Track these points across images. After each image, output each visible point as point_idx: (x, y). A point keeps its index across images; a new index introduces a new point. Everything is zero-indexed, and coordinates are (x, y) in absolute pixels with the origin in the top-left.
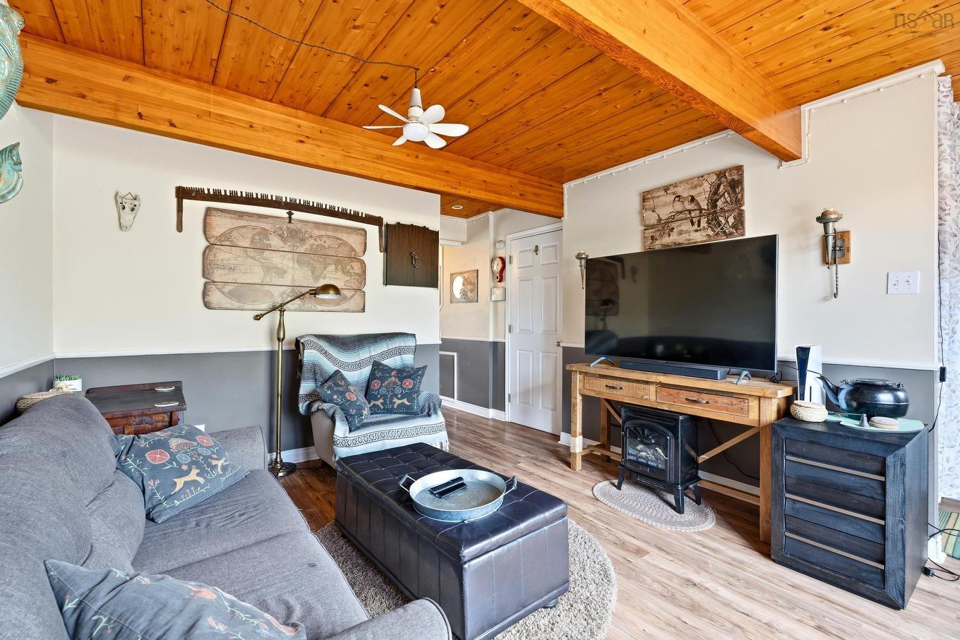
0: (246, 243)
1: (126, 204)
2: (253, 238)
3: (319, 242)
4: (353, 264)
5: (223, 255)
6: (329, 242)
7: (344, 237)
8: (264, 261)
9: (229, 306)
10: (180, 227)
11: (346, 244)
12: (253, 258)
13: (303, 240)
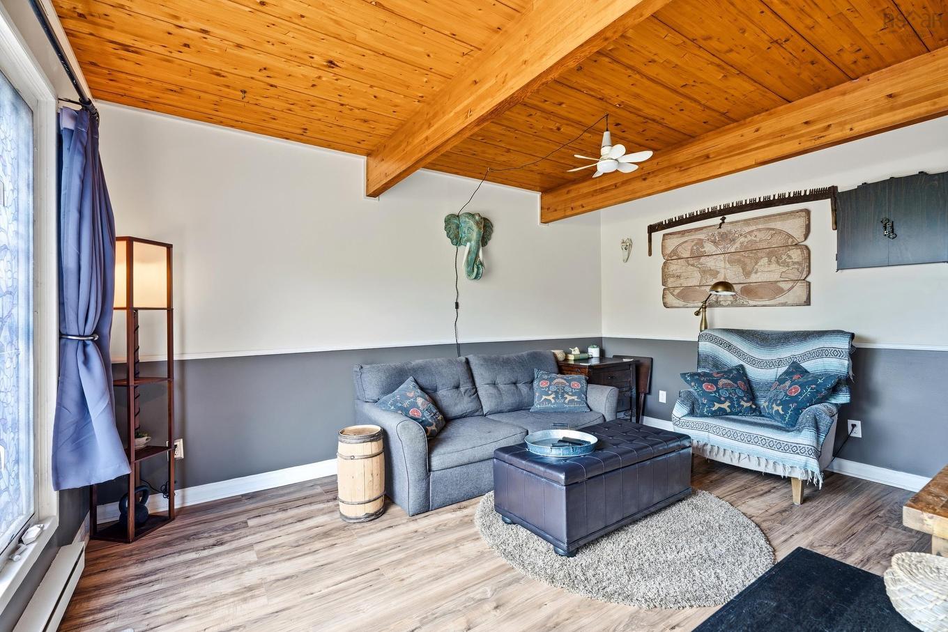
0: (686, 255)
1: (627, 246)
2: (692, 250)
3: (749, 238)
4: (791, 253)
5: (674, 267)
6: (761, 235)
7: (778, 225)
8: (700, 266)
9: (677, 305)
10: (650, 254)
11: (780, 232)
12: (693, 265)
13: (733, 241)
